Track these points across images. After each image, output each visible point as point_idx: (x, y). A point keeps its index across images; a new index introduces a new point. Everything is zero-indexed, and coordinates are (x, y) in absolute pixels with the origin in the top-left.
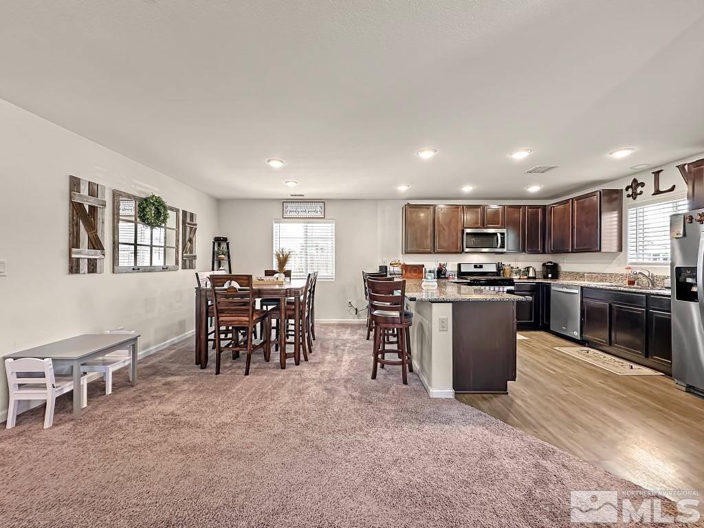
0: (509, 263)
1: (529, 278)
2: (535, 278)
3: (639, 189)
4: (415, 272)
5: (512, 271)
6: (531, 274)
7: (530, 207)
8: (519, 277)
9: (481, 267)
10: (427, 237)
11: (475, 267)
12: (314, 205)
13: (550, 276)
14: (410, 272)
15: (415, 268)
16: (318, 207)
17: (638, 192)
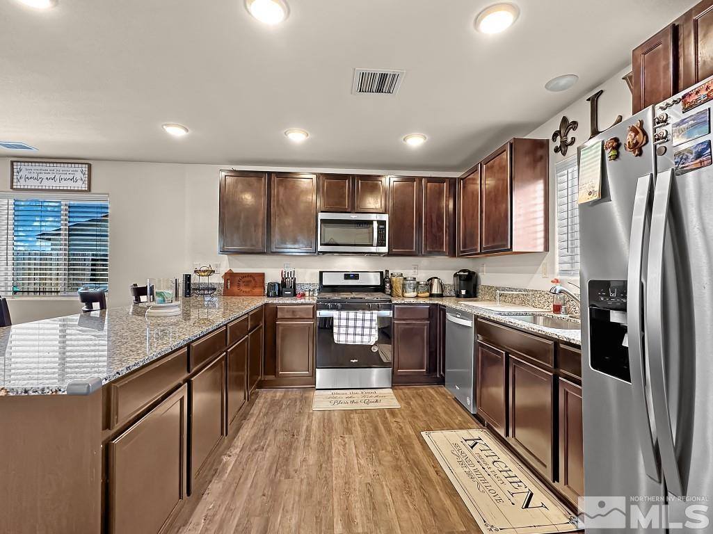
0: (400, 271)
1: (432, 295)
2: (441, 296)
3: (571, 134)
4: (247, 285)
5: (404, 285)
6: (435, 290)
7: (430, 180)
8: (415, 294)
9: (356, 277)
10: (256, 225)
11: (347, 277)
12: (70, 168)
13: (463, 292)
14: (239, 285)
15: (247, 279)
16: (79, 172)
17: (569, 140)
